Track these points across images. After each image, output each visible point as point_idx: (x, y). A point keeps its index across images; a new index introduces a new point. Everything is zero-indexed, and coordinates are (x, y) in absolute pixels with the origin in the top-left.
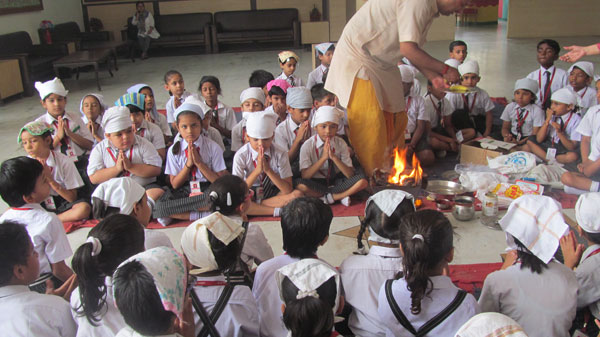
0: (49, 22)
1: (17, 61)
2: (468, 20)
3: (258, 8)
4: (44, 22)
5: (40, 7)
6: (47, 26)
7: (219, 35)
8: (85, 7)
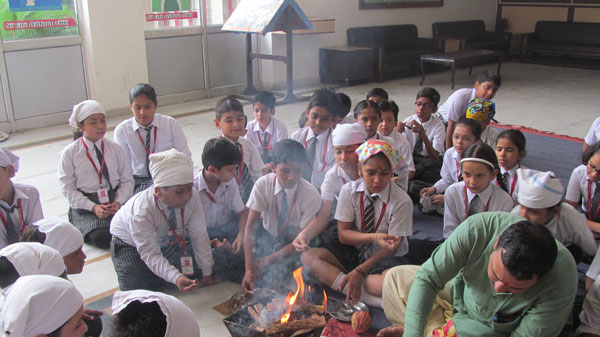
5: (440, 4)
8: (500, 7)
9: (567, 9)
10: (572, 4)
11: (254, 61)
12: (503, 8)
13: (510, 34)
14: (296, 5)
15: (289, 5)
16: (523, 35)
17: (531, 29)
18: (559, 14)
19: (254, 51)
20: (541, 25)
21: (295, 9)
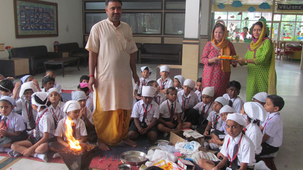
0: (58, 42)
1: (28, 60)
2: (288, 57)
3: (165, 43)
4: (56, 42)
5: (57, 35)
6: (56, 44)
7: (142, 55)
8: (84, 37)
12: (86, 37)
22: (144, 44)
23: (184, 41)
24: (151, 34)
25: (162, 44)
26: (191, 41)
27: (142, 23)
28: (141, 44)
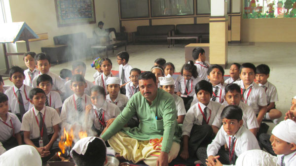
3: (198, 23)
5: (94, 22)
8: (121, 22)
9: (148, 20)
10: (150, 18)
11: (8, 57)
12: (122, 22)
13: (127, 33)
14: (29, 27)
15: (25, 28)
16: (133, 33)
17: (136, 30)
18: (146, 23)
19: (8, 52)
20: (139, 28)
21: (28, 29)
22: (178, 25)
23: (211, 19)
24: (186, 15)
25: (195, 24)
26: (218, 19)
27: (178, 5)
28: (174, 26)
